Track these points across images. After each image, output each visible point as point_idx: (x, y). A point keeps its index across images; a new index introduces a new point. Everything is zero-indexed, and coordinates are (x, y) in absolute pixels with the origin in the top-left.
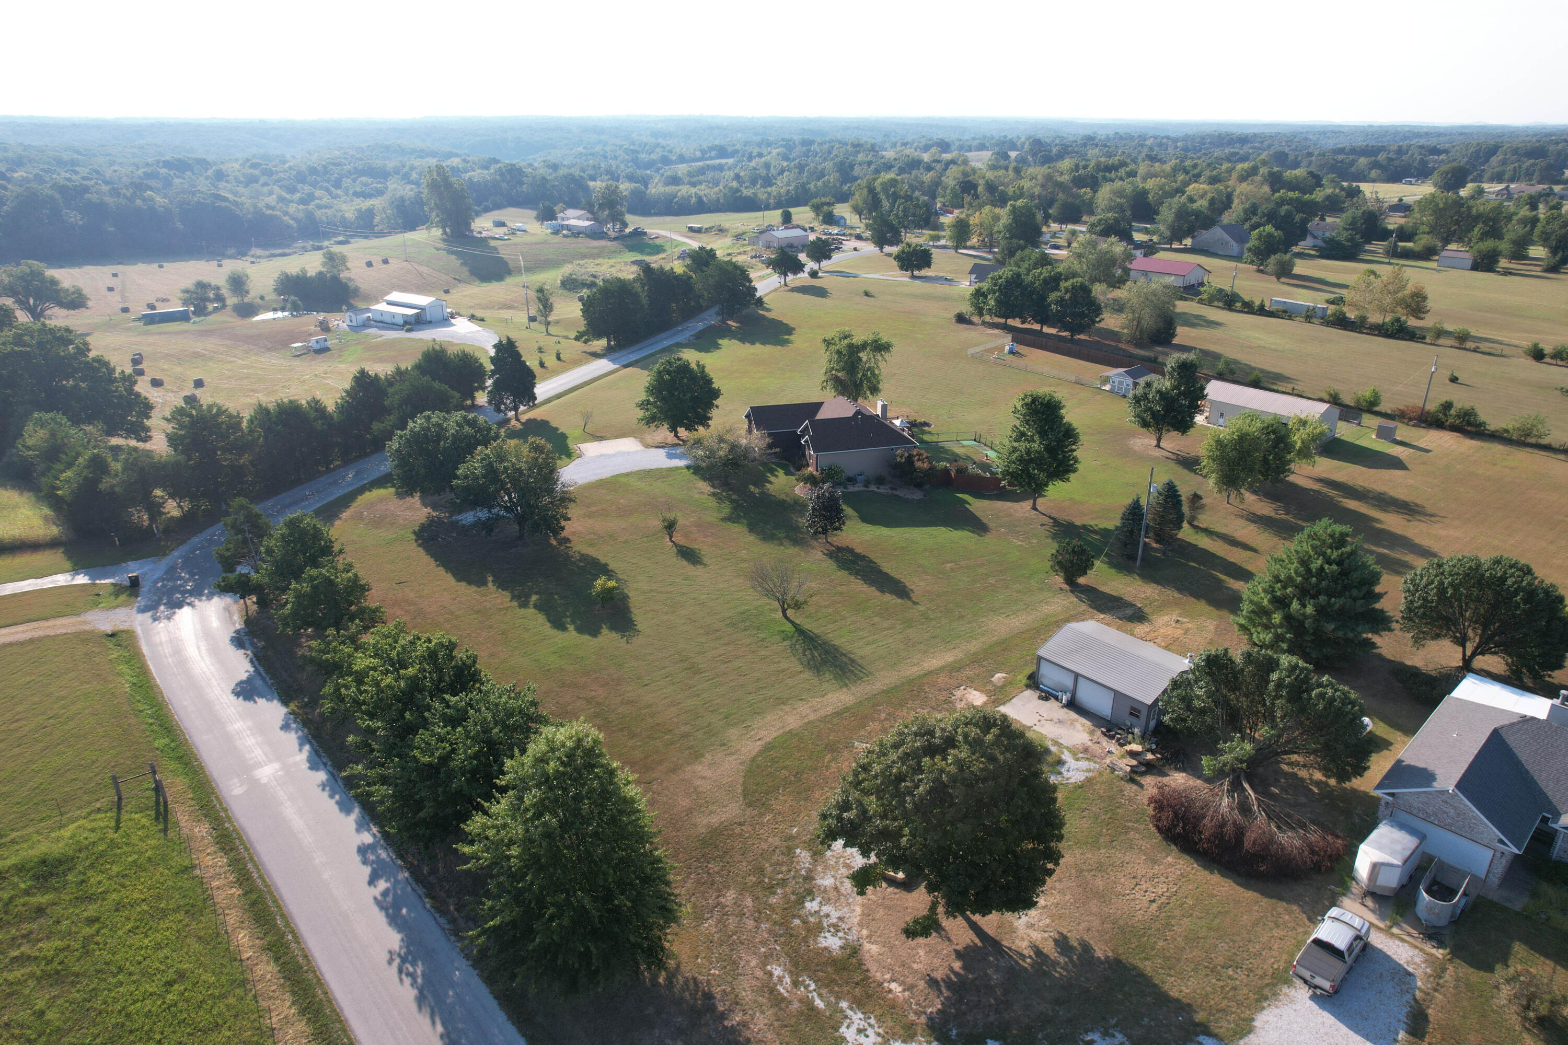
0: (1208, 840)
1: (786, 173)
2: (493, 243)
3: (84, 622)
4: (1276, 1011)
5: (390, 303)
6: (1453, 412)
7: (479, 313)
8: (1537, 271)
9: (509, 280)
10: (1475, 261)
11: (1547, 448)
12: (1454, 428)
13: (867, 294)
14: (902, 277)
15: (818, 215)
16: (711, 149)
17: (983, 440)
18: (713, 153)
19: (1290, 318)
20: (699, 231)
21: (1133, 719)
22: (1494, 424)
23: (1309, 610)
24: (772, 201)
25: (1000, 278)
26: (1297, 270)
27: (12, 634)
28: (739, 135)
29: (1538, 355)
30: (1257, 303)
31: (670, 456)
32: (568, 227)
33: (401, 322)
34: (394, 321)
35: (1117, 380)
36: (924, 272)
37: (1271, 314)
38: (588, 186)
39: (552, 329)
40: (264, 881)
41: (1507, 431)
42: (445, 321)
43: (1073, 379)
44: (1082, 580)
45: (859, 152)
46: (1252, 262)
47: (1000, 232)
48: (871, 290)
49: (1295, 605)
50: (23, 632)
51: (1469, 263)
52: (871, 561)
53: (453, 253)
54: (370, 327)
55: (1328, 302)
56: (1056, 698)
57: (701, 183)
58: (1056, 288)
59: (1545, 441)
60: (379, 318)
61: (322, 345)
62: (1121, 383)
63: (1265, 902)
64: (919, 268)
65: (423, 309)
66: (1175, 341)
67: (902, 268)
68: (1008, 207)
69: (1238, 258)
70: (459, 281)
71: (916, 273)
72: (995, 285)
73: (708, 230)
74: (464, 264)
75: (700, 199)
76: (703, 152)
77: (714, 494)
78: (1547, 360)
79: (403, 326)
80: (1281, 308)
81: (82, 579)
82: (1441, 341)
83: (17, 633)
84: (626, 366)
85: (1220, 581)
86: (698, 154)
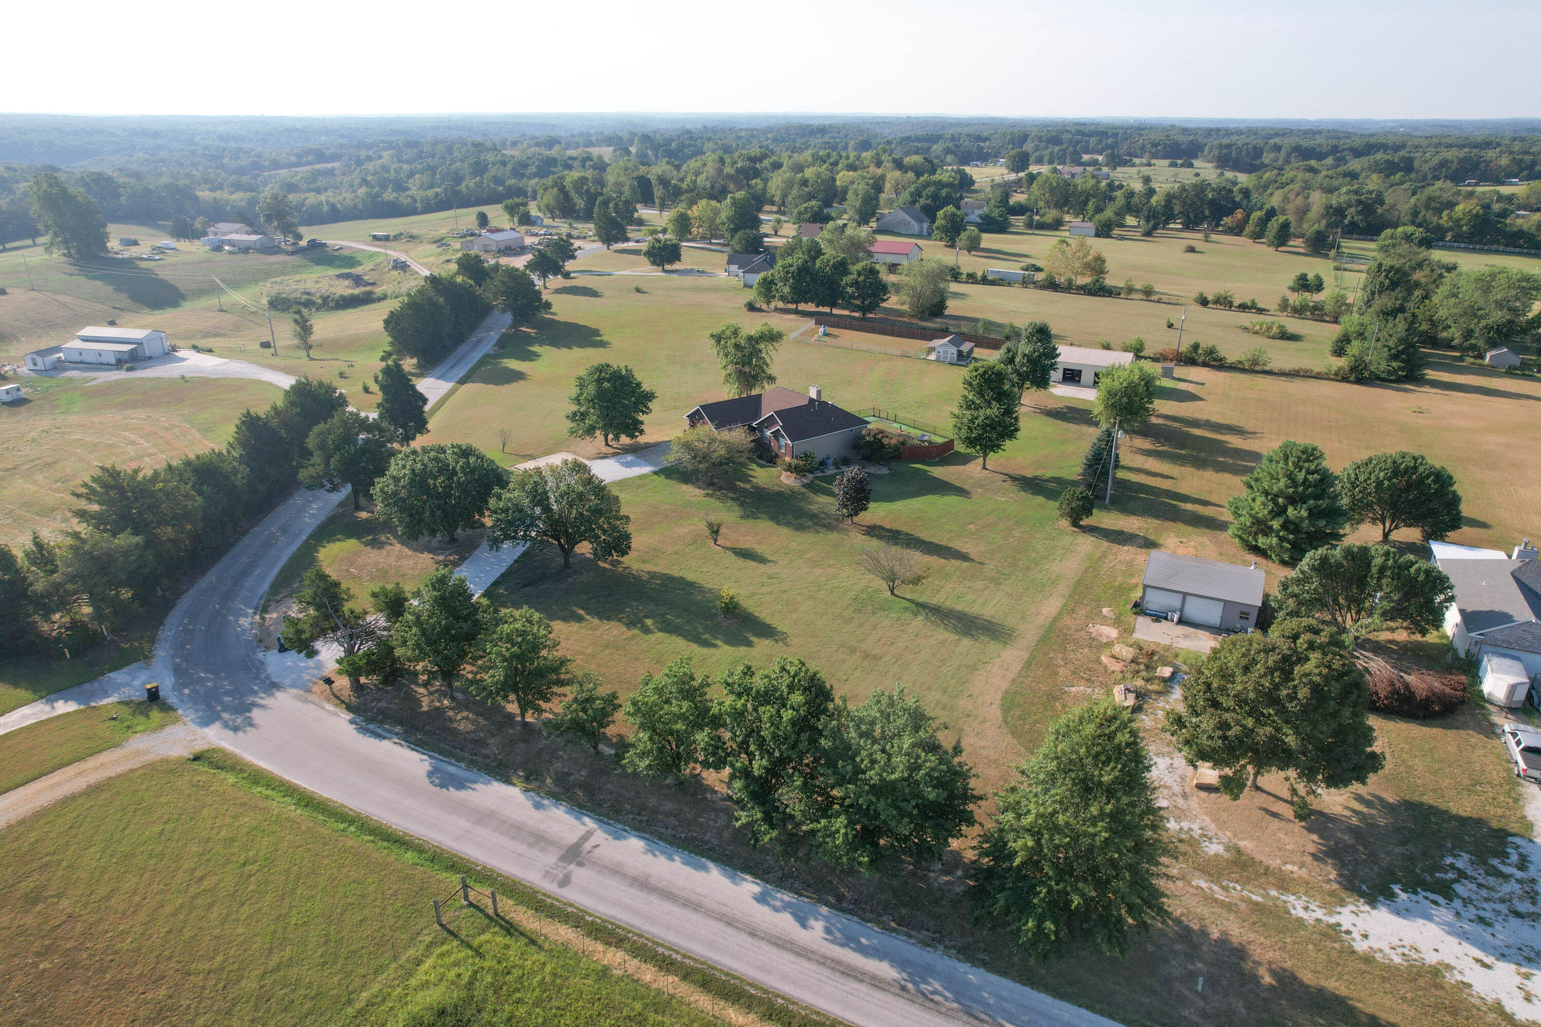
0: (1386, 698)
1: (417, 176)
2: (143, 265)
3: (139, 753)
4: (1532, 806)
5: (86, 339)
6: (1200, 351)
7: (202, 343)
8: (1138, 235)
9: (187, 306)
10: (1097, 229)
11: (1270, 373)
12: (1205, 364)
13: (638, 290)
14: (656, 273)
15: (513, 216)
16: (308, 152)
17: (883, 415)
18: (310, 158)
19: (1009, 284)
20: (387, 238)
21: (1244, 622)
22: (1231, 358)
23: (1304, 513)
24: (418, 205)
25: (791, 266)
26: (983, 245)
27: (52, 787)
28: (323, 138)
29: (1204, 302)
30: (979, 274)
31: (628, 465)
32: (230, 243)
33: (113, 361)
34: (101, 360)
35: (942, 350)
36: (677, 266)
37: (993, 283)
38: (197, 197)
39: (313, 353)
40: (690, 958)
41: (1240, 362)
42: (169, 355)
43: (899, 353)
44: (1084, 522)
45: (481, 152)
46: (941, 239)
47: (723, 224)
48: (641, 286)
49: (1290, 511)
50: (68, 781)
51: (1093, 232)
52: (907, 534)
53: (95, 278)
54: (66, 369)
55: (1022, 269)
56: (1166, 618)
57: (326, 189)
58: (846, 272)
59: (1267, 368)
60: (78, 358)
61: (15, 396)
62: (946, 352)
63: (1451, 734)
64: (671, 262)
65: (139, 343)
66: (947, 312)
67: (654, 263)
68: (729, 200)
69: (929, 236)
70: (122, 310)
71: (668, 267)
72: (788, 272)
73: (397, 238)
74: (118, 290)
75: (333, 207)
76: (298, 156)
77: (708, 495)
78: (1210, 305)
79: (117, 365)
80: (997, 277)
81: (64, 707)
82: (1132, 296)
83: (59, 784)
84: (462, 382)
85: (1175, 506)
86: (293, 159)
